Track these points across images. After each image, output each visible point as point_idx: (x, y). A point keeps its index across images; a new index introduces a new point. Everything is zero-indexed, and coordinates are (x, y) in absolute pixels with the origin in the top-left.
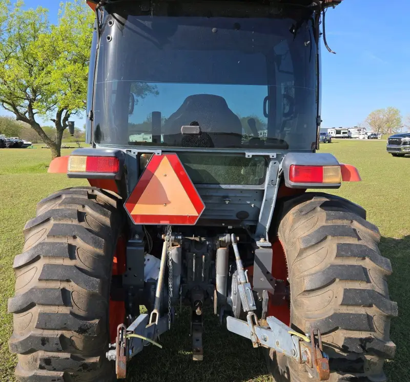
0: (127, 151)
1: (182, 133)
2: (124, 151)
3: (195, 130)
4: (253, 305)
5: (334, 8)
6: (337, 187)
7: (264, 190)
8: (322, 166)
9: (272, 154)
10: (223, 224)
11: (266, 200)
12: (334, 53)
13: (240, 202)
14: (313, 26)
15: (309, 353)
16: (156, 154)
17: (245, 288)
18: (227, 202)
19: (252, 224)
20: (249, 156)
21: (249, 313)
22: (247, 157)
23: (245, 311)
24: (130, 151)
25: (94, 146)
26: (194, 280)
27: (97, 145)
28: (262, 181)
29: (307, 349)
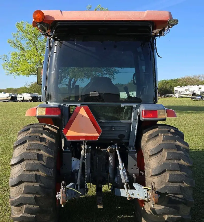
0: (63, 105)
1: (90, 96)
2: (62, 105)
3: (97, 94)
4: (127, 180)
5: (160, 37)
6: (165, 120)
7: (131, 123)
8: (157, 110)
9: (134, 105)
10: (112, 142)
11: (132, 128)
12: (161, 58)
13: (120, 129)
14: (151, 45)
15: (151, 194)
16: (78, 106)
17: (123, 171)
18: (113, 129)
19: (127, 141)
20: (123, 106)
21: (125, 183)
22: (122, 106)
23: (123, 183)
24: (65, 105)
25: (47, 103)
26: (97, 170)
27: (49, 102)
28: (130, 118)
29: (150, 193)
